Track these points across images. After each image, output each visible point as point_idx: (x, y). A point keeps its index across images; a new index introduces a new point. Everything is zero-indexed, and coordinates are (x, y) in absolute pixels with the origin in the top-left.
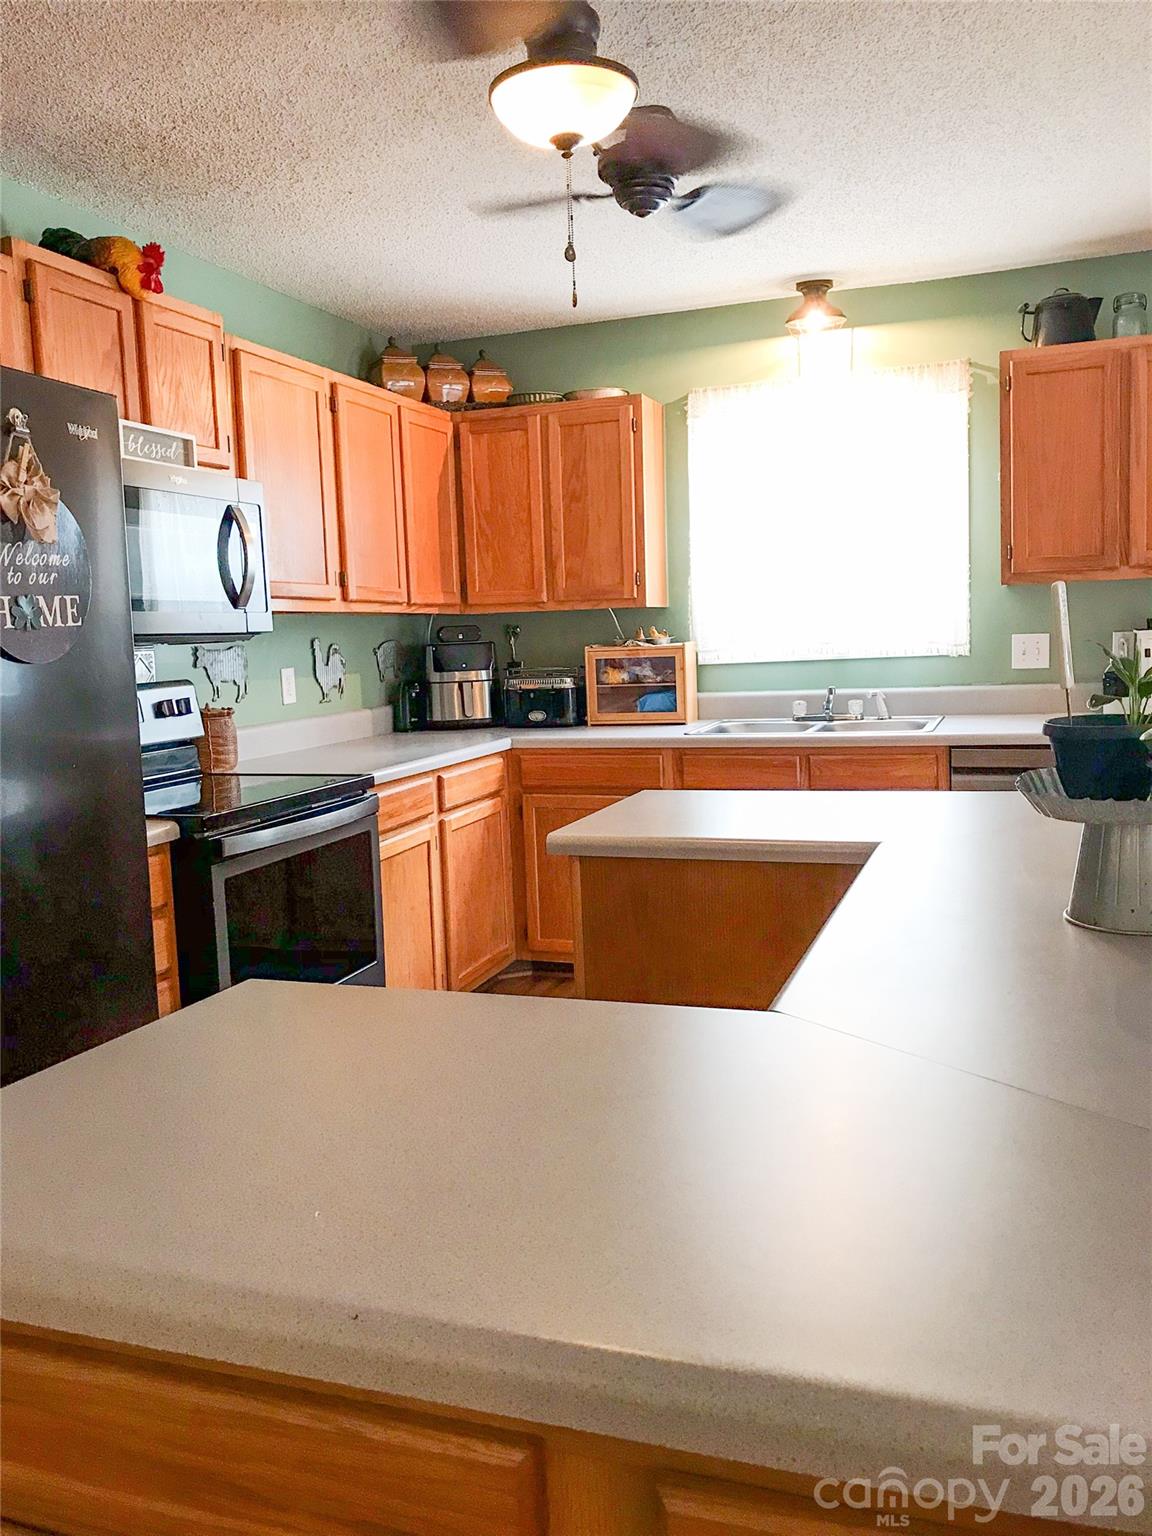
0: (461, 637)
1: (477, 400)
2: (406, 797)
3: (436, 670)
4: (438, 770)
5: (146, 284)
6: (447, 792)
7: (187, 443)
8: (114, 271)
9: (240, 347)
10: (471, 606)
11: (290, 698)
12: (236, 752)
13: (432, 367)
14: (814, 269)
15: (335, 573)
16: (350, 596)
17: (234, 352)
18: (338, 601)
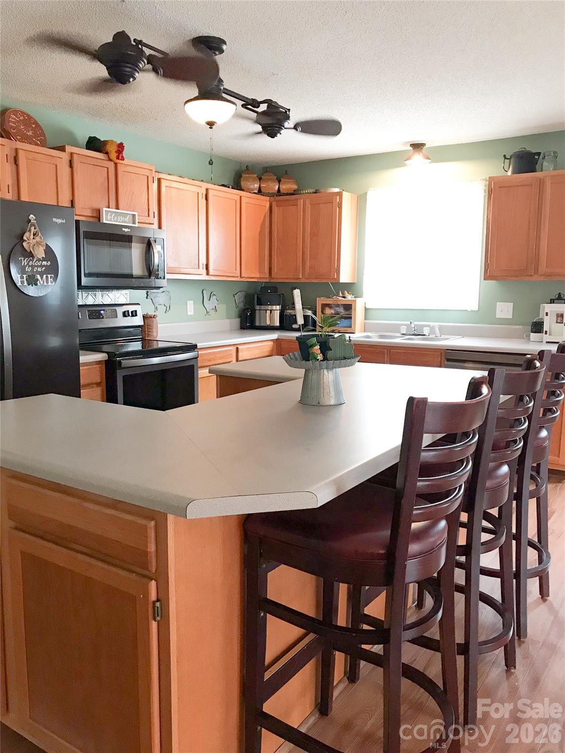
0: (269, 291)
1: (281, 192)
2: (217, 354)
3: (258, 305)
4: (237, 344)
5: (118, 158)
6: (240, 354)
7: (134, 216)
8: (107, 153)
9: (162, 177)
10: (273, 278)
11: (191, 312)
12: (157, 332)
13: (263, 178)
14: (418, 140)
15: (203, 264)
16: (210, 273)
17: (159, 179)
18: (204, 275)
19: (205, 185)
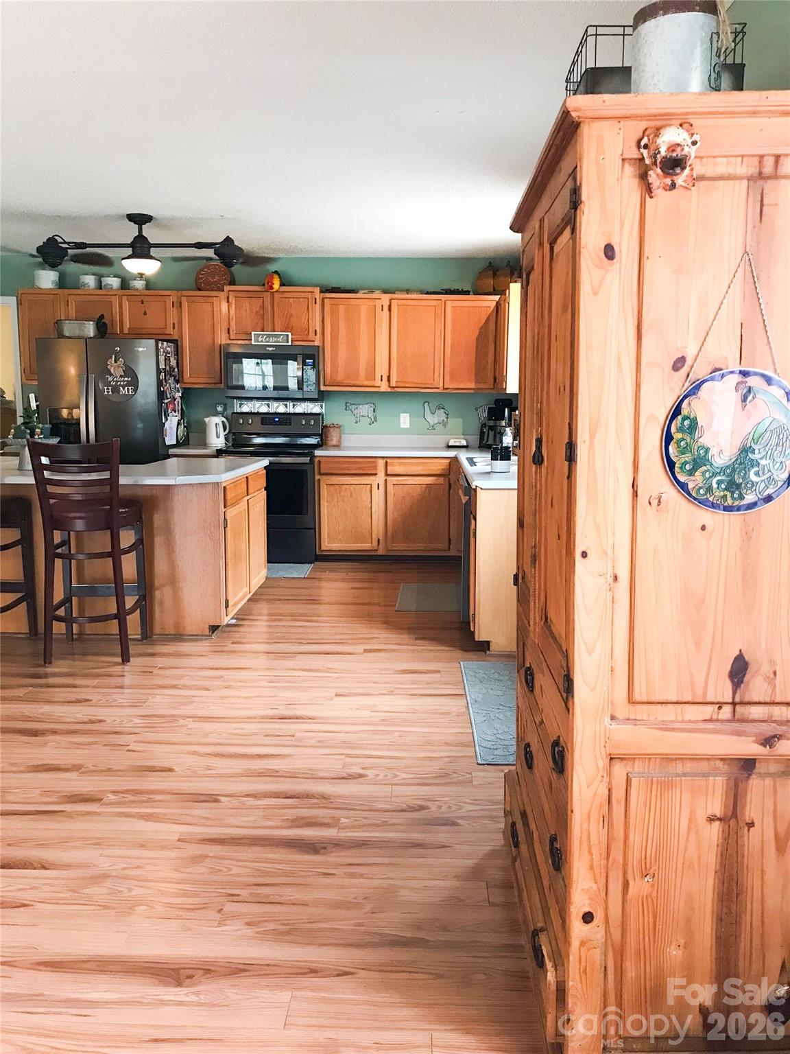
6: (389, 468)
9: (326, 296)
11: (405, 425)
15: (382, 376)
16: (391, 385)
17: (323, 299)
18: (384, 387)
19: (388, 296)
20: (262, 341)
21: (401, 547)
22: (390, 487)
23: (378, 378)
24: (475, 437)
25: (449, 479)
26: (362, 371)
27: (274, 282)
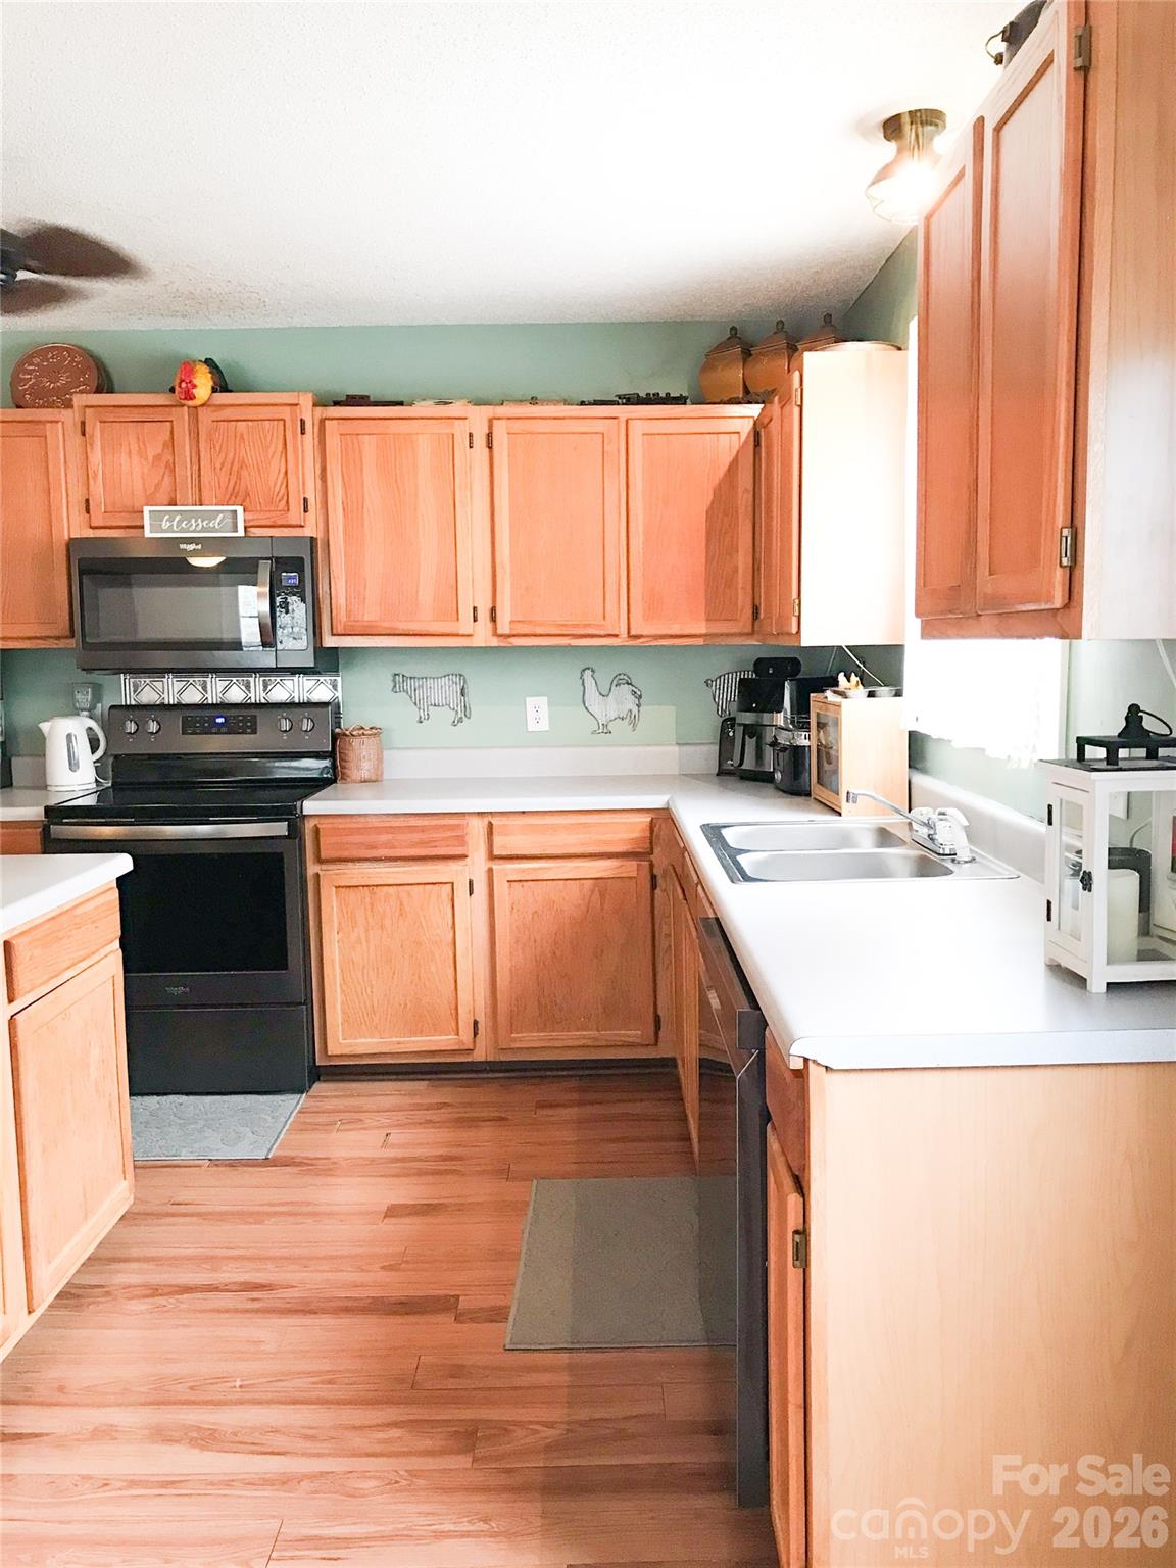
6: (496, 840)
7: (235, 514)
9: (329, 415)
11: (539, 724)
15: (475, 609)
16: (500, 631)
17: (322, 421)
18: (482, 636)
19: (488, 411)
20: (170, 529)
21: (532, 1042)
22: (501, 887)
23: (466, 614)
24: (705, 749)
25: (652, 866)
26: (426, 596)
27: (195, 381)
